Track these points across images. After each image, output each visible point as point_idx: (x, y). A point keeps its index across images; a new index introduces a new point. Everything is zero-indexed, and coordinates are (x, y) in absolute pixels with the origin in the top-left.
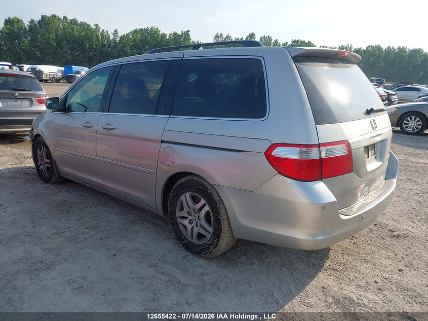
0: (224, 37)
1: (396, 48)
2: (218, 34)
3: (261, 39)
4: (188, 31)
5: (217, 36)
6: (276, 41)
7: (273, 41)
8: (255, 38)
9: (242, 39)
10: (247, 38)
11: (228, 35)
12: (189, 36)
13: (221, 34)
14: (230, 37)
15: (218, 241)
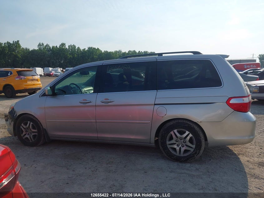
0: (45, 45)
1: (143, 52)
2: (40, 43)
3: (69, 46)
4: (18, 41)
5: (39, 45)
6: (78, 48)
7: (76, 48)
8: (65, 46)
9: (57, 46)
10: (60, 46)
11: (47, 44)
12: (19, 44)
13: (42, 43)
14: (49, 45)
15: (199, 151)
